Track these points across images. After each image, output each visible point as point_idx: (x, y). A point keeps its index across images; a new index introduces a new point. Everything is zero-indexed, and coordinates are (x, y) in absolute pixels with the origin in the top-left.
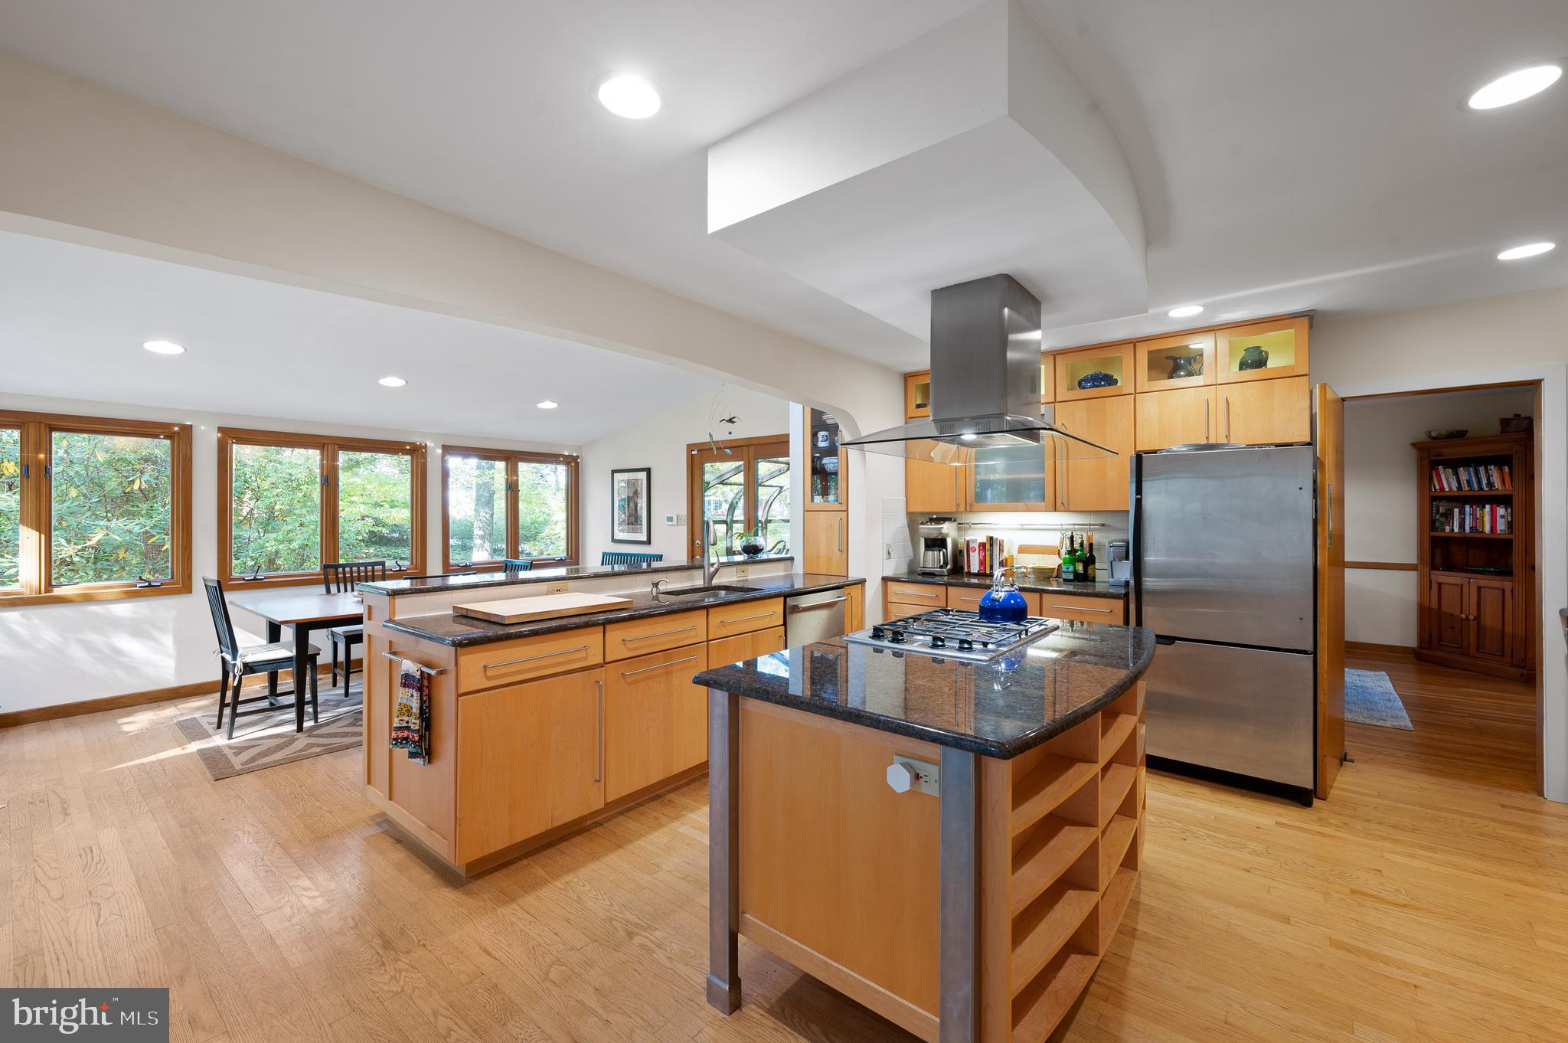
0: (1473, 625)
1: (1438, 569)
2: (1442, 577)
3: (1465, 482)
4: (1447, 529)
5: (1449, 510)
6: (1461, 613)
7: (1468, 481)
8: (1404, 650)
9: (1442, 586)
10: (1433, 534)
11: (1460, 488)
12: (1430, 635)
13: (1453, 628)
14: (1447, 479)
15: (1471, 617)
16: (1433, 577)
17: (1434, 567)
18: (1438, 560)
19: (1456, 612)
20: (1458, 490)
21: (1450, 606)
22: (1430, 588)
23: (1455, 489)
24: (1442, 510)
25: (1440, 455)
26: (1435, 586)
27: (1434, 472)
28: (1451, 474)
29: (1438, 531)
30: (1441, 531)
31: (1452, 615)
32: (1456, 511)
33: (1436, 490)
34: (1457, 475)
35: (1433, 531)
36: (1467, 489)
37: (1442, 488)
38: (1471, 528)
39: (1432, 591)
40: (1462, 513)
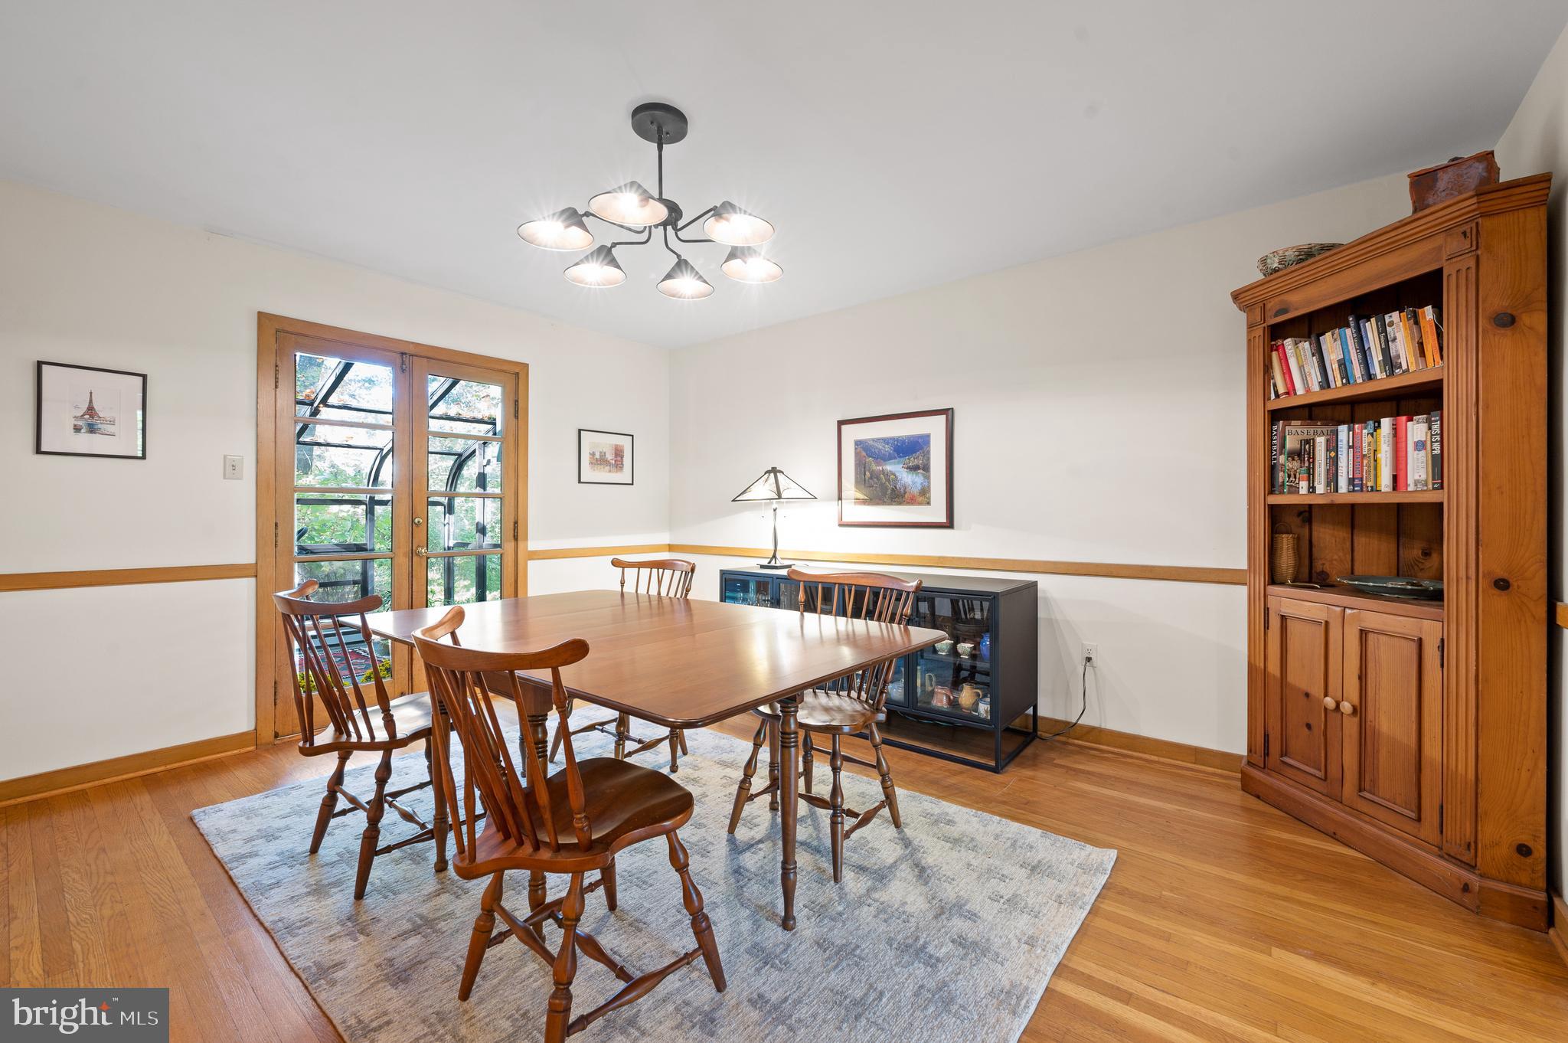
0: (1351, 726)
1: (1282, 584)
2: (1292, 602)
3: (1336, 366)
4: (1303, 486)
5: (1307, 442)
6: (1326, 695)
7: (1343, 365)
8: (1224, 759)
9: (1289, 622)
10: (1276, 499)
11: (1325, 384)
12: (1266, 737)
13: (1309, 726)
14: (1301, 368)
15: (1346, 707)
16: (1272, 602)
17: (1273, 579)
18: (1286, 560)
19: (1317, 690)
20: (1322, 388)
21: (1304, 675)
22: (1267, 626)
23: (1316, 388)
24: (1291, 443)
25: (1284, 311)
26: (1275, 623)
27: (1274, 354)
28: (1309, 353)
29: (1282, 493)
30: (1289, 492)
31: (1307, 695)
32: (1321, 441)
33: (1277, 396)
34: (1319, 352)
35: (1272, 492)
36: (1339, 384)
37: (1291, 391)
38: (1351, 481)
39: (1270, 633)
40: (1333, 446)
